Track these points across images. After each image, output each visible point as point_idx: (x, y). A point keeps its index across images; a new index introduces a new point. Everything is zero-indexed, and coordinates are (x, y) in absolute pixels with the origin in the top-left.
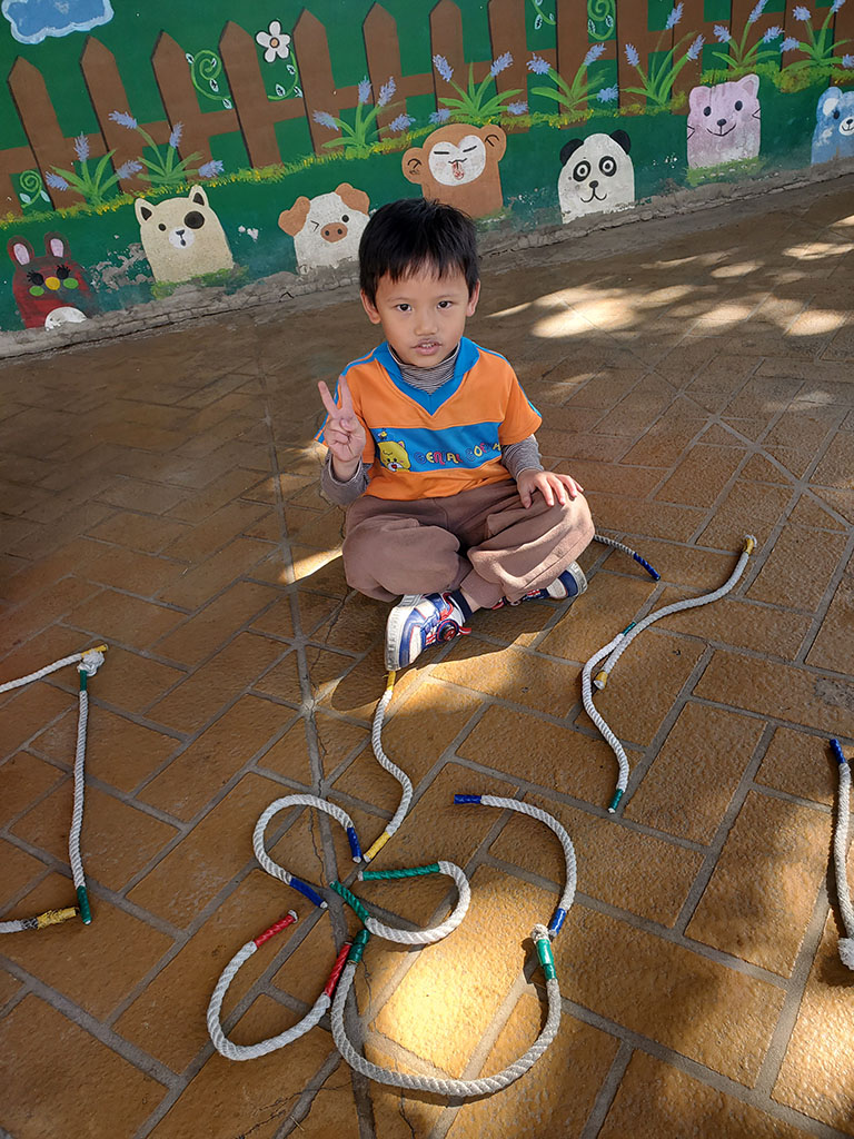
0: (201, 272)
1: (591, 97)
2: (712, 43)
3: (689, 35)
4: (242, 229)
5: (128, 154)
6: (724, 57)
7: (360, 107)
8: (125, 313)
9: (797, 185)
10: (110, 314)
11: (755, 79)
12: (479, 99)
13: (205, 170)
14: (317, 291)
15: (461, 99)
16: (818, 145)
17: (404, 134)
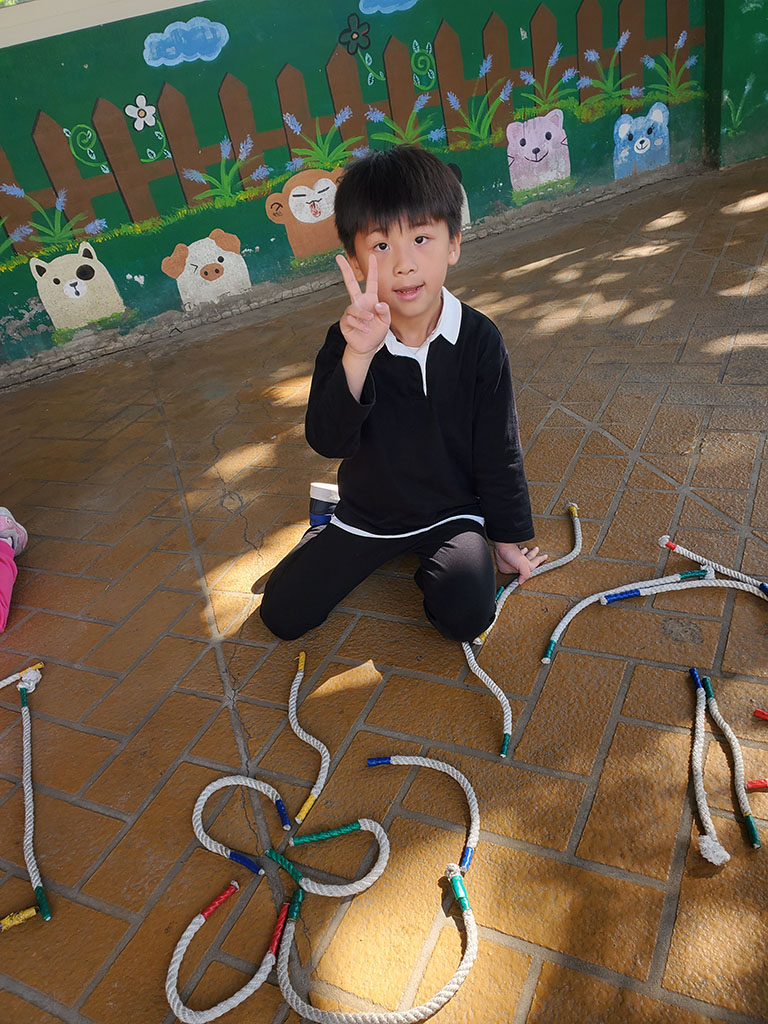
0: (96, 318)
1: (423, 138)
2: (519, 85)
3: (500, 81)
4: (129, 277)
5: (19, 220)
6: (532, 97)
7: (223, 162)
8: (31, 360)
9: (605, 198)
10: (17, 362)
11: (560, 113)
12: (327, 148)
13: (90, 228)
14: (203, 324)
15: (311, 149)
16: (619, 163)
17: (264, 182)
